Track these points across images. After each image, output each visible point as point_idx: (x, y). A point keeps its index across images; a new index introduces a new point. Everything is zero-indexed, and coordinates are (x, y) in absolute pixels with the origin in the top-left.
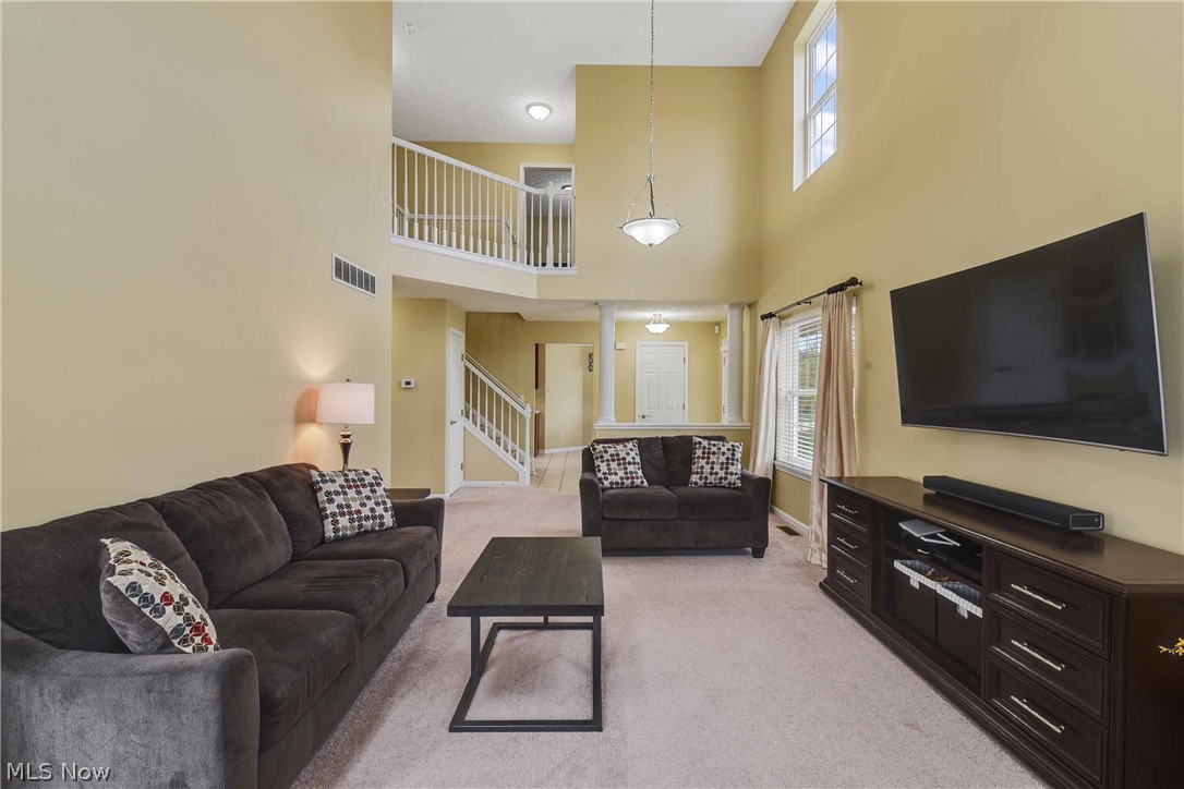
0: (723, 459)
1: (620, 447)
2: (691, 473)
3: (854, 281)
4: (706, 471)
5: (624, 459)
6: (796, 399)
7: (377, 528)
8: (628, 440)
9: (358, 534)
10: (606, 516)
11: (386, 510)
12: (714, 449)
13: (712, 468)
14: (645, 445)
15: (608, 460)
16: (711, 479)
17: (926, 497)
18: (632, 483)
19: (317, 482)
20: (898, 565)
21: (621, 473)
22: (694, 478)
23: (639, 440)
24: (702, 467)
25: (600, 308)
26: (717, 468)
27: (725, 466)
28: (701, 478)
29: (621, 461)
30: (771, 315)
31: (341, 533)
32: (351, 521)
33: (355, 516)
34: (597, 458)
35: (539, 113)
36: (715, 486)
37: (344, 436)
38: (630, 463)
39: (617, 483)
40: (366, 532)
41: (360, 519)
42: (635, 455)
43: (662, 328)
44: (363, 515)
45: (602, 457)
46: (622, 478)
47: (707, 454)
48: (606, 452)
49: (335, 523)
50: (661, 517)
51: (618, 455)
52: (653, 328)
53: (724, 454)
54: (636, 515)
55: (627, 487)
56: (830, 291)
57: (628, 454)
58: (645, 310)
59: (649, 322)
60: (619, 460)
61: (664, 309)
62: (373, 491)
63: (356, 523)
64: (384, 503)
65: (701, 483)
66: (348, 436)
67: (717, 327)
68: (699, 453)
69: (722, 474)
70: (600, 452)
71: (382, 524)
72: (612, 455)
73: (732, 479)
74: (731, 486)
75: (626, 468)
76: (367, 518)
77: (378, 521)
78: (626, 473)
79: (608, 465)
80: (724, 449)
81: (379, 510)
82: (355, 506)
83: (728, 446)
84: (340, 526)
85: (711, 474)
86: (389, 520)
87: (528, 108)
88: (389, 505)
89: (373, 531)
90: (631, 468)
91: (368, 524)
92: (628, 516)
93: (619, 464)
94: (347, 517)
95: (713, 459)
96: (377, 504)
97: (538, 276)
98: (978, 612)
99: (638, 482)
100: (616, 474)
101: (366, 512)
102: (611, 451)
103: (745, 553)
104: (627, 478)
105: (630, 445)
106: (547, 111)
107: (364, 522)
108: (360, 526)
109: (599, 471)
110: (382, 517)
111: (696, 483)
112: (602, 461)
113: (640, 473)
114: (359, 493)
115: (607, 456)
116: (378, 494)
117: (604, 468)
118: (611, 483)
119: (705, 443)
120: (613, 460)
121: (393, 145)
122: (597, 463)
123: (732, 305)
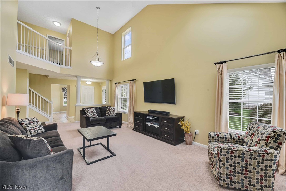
0: (112, 110)
1: (91, 109)
2: (106, 113)
3: (135, 80)
4: (109, 113)
5: (93, 112)
6: (121, 99)
7: (41, 132)
8: (93, 108)
9: (36, 134)
10: (91, 124)
11: (42, 127)
12: (110, 109)
13: (110, 112)
14: (96, 108)
15: (89, 112)
16: (110, 114)
17: (149, 113)
18: (95, 116)
19: (21, 122)
20: (146, 123)
21: (92, 115)
22: (107, 114)
23: (95, 108)
24: (109, 112)
25: (77, 77)
26: (111, 112)
27: (113, 112)
28: (108, 114)
29: (92, 112)
30: (117, 83)
31: (32, 135)
32: (35, 131)
33: (35, 130)
34: (86, 112)
35: (57, 24)
36: (111, 116)
37: (18, 109)
38: (94, 112)
39: (92, 117)
40: (38, 134)
41: (37, 130)
42: (95, 111)
43: (90, 83)
44: (37, 129)
45: (87, 111)
46: (93, 116)
47: (109, 110)
48: (88, 110)
49: (31, 132)
50: (103, 122)
51: (91, 111)
52: (88, 83)
53: (112, 109)
54: (98, 123)
55: (94, 117)
56: (131, 80)
57: (93, 111)
58: (87, 79)
59: (86, 81)
60: (91, 112)
61: (92, 79)
62: (37, 123)
63: (36, 132)
64: (41, 126)
65: (108, 115)
66: (19, 109)
67: (101, 84)
68: (108, 109)
69: (112, 113)
70: (87, 110)
71: (42, 131)
72: (90, 111)
73: (114, 114)
74: (114, 115)
75: (93, 114)
76: (38, 130)
77: (41, 130)
78: (93, 115)
79: (89, 113)
80: (112, 108)
81: (41, 128)
82: (35, 127)
83: (113, 108)
84: (32, 133)
85: (110, 113)
86: (43, 130)
87: (53, 22)
88: (42, 126)
89: (40, 133)
90: (94, 113)
91: (39, 132)
92: (97, 123)
93: (92, 113)
94: (34, 130)
95: (110, 110)
96: (40, 126)
97: (60, 67)
98: (159, 126)
99: (96, 116)
100: (91, 115)
101: (38, 128)
102: (90, 110)
103: (117, 127)
104: (94, 116)
105: (93, 109)
106: (60, 25)
107: (38, 131)
108: (37, 132)
109: (87, 115)
110: (42, 129)
111: (107, 115)
112: (88, 112)
113: (96, 115)
114: (34, 124)
115: (89, 111)
116: (39, 124)
117: (88, 114)
118: (91, 117)
119: (109, 107)
120: (90, 112)
121: (17, 22)
122: (86, 113)
123: (107, 80)
